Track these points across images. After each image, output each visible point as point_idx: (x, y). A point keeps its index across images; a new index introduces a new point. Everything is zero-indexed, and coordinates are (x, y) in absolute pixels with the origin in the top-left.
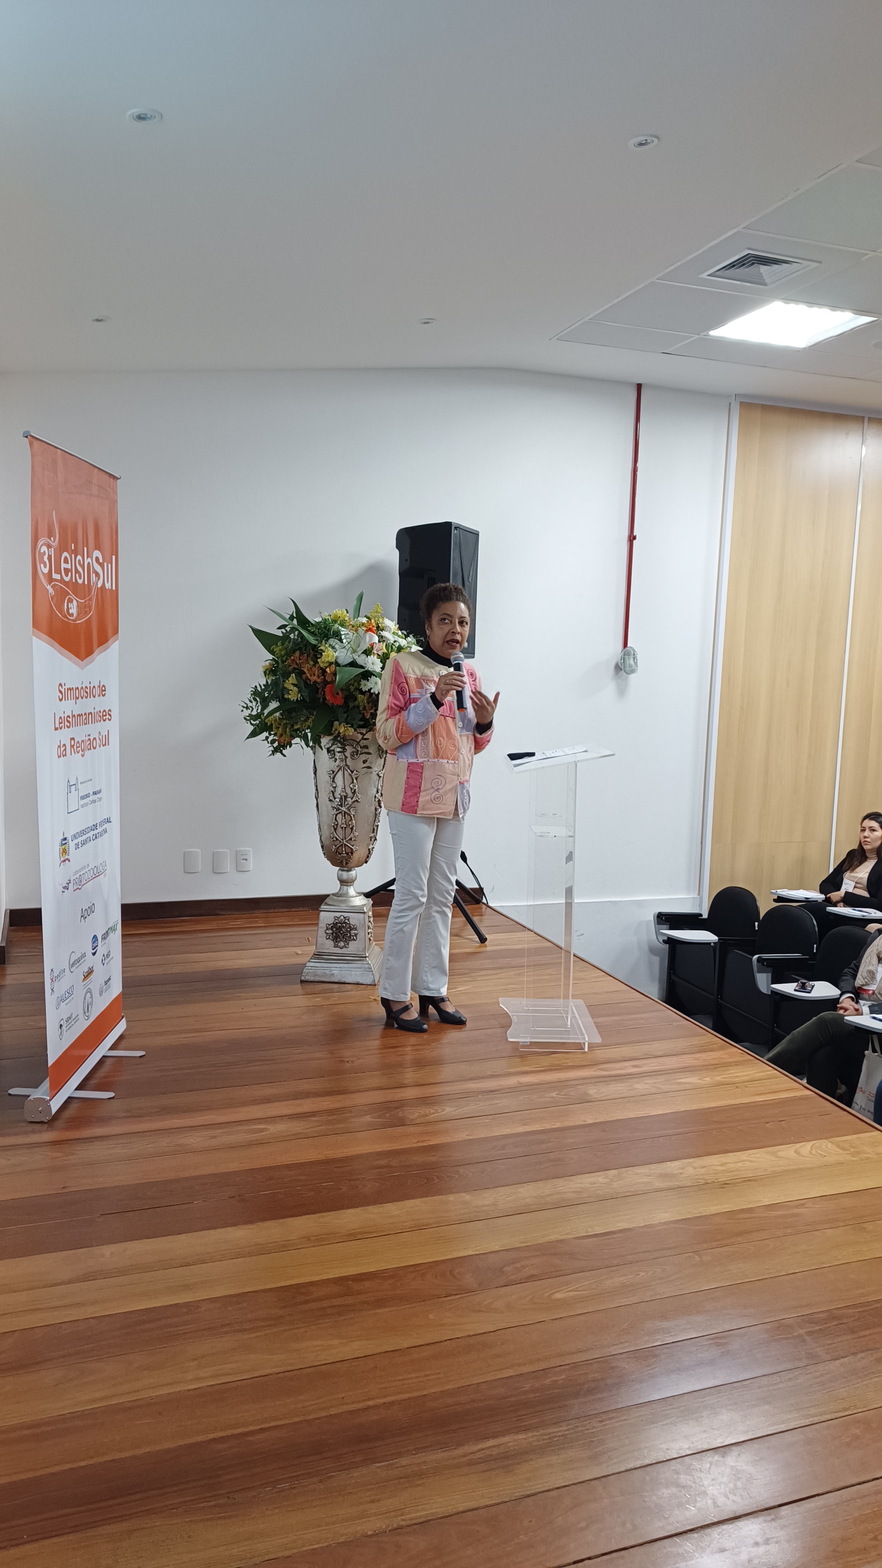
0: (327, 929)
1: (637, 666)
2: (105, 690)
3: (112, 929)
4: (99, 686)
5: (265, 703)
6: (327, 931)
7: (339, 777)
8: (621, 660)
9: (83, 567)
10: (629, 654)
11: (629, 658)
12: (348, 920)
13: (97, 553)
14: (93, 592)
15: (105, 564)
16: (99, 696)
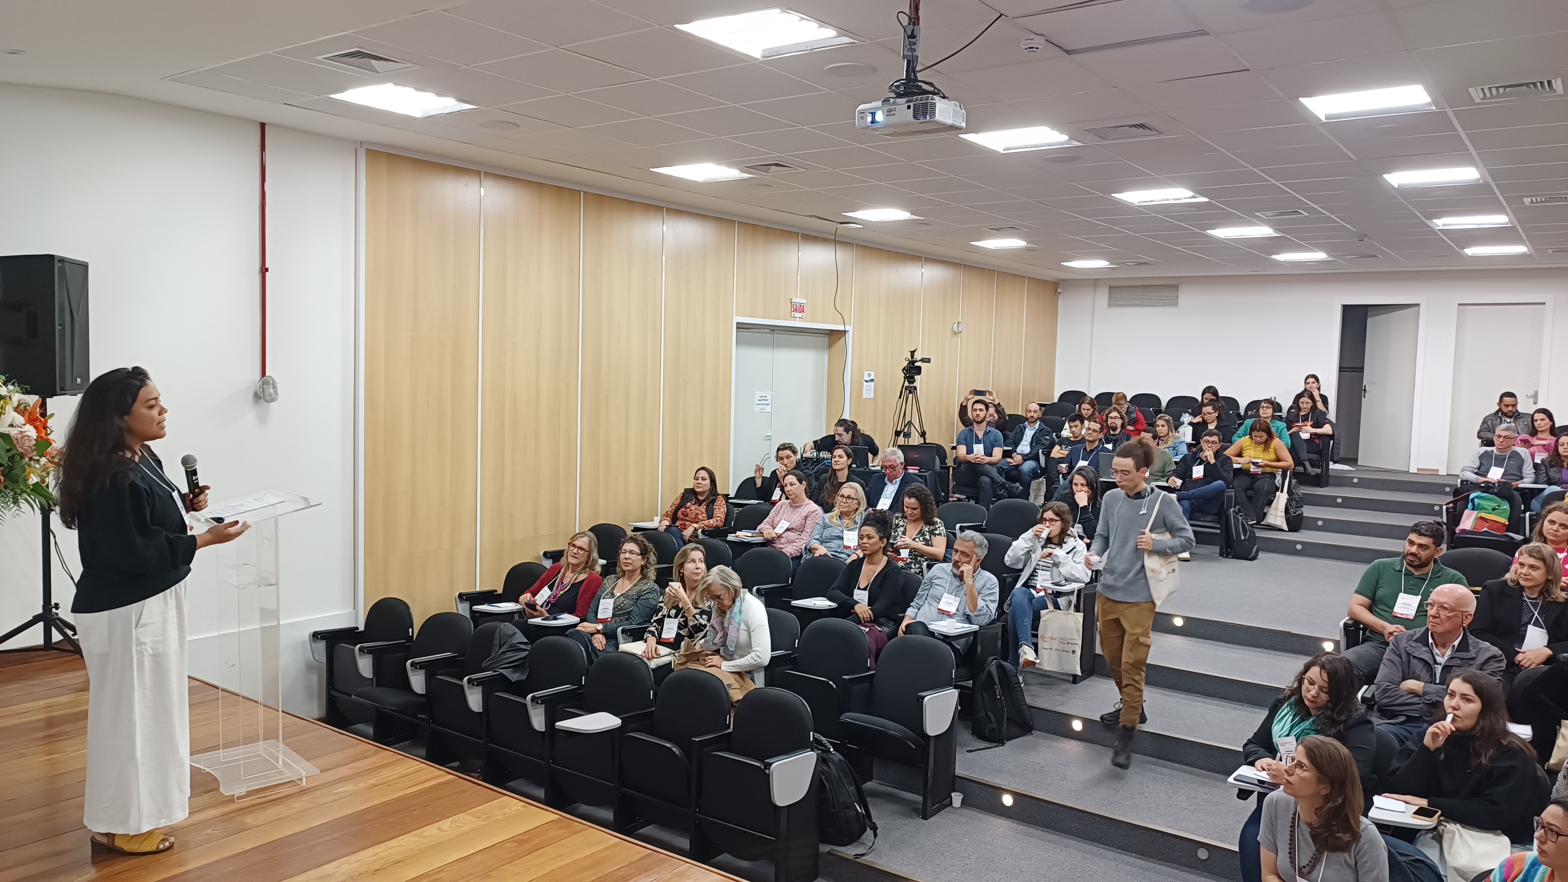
1: (277, 395)
8: (260, 389)
10: (267, 383)
11: (268, 388)
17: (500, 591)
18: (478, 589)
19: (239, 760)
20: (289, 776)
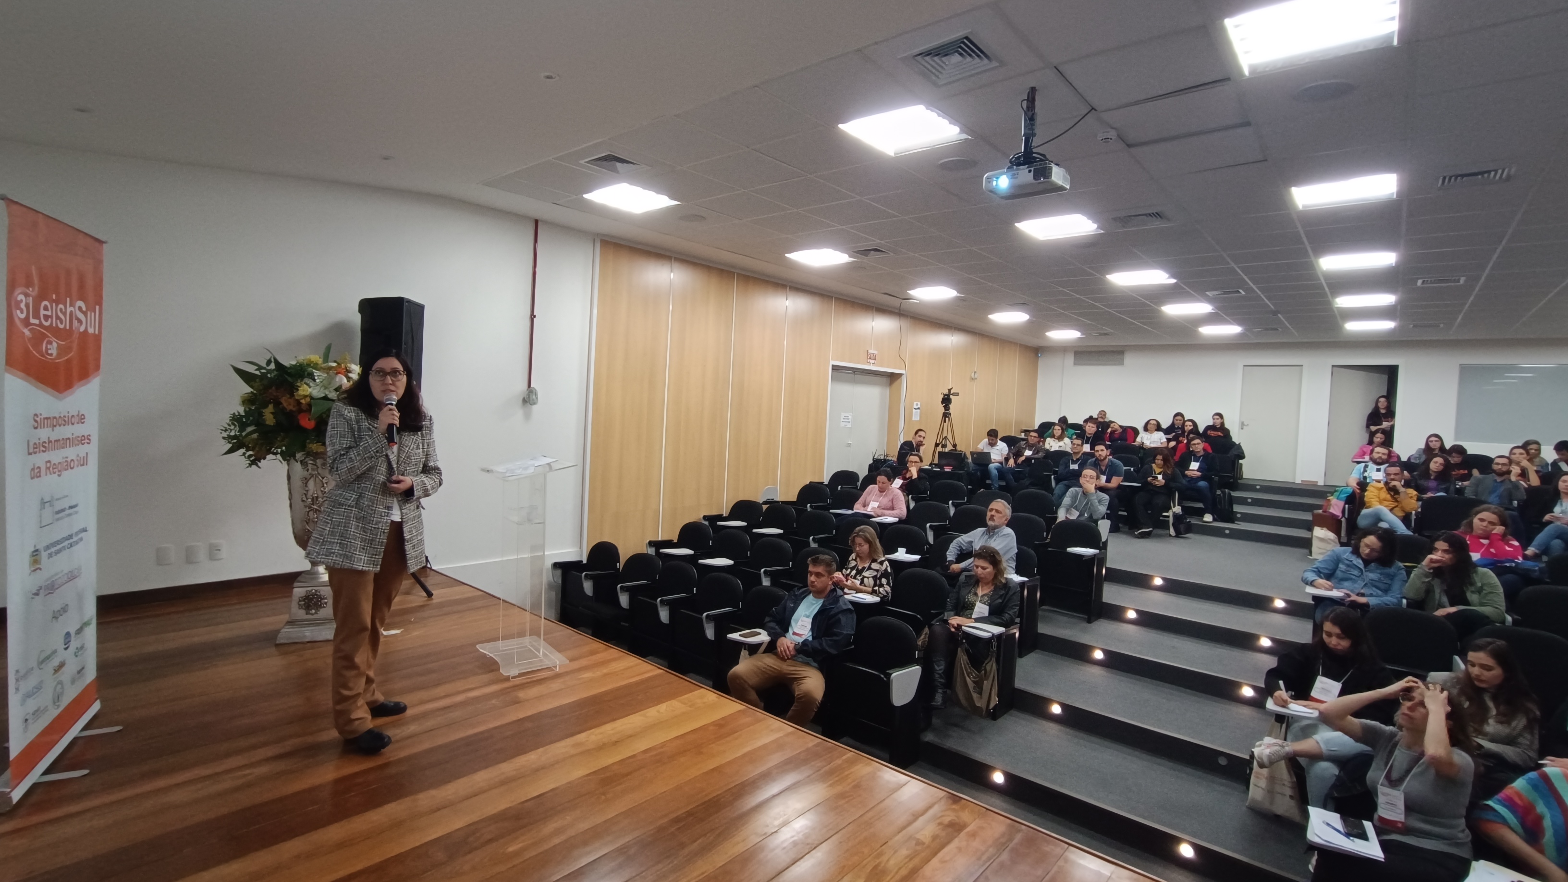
0: (300, 601)
1: (538, 400)
2: (84, 419)
3: (86, 624)
4: (78, 415)
5: (243, 427)
6: (300, 603)
7: (311, 484)
8: (526, 395)
9: (65, 314)
10: (532, 392)
11: (532, 394)
12: (319, 592)
13: (80, 303)
14: (76, 336)
15: (89, 313)
16: (78, 423)
17: (675, 541)
18: (660, 539)
19: (514, 649)
20: (547, 663)
